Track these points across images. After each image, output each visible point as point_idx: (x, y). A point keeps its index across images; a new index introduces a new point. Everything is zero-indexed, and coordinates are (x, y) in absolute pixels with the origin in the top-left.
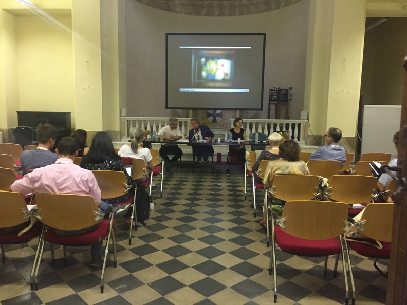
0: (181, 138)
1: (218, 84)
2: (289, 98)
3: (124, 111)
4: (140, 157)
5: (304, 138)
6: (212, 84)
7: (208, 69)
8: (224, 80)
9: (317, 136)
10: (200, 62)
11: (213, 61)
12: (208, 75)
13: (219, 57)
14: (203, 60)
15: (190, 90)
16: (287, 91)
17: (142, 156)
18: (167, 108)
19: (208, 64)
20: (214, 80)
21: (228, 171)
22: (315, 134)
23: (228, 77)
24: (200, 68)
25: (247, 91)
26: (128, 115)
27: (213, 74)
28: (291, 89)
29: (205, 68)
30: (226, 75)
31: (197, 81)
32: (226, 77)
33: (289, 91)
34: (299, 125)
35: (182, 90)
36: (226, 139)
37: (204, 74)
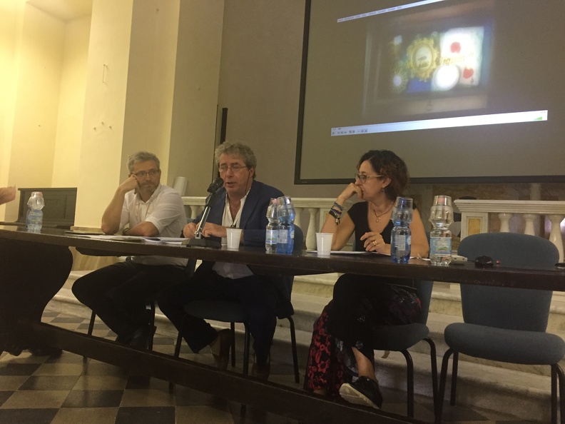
1: (440, 106)
7: (410, 64)
10: (388, 49)
11: (425, 40)
12: (410, 81)
14: (397, 41)
15: (358, 130)
18: (298, 181)
19: (410, 54)
23: (473, 80)
24: (389, 63)
27: (424, 76)
29: (401, 63)
30: (467, 73)
31: (377, 102)
32: (467, 82)
35: (336, 132)
37: (398, 80)
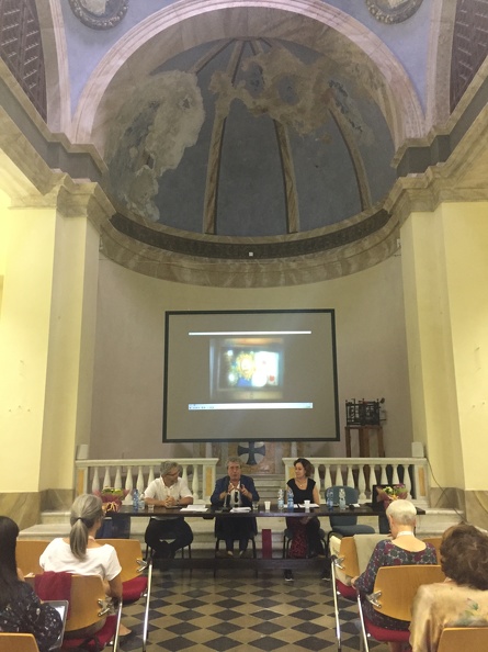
0: (190, 501)
1: (257, 396)
2: (382, 416)
3: (84, 449)
4: (93, 571)
5: (423, 494)
6: (247, 395)
7: (239, 368)
8: (267, 388)
9: (447, 489)
10: (224, 359)
11: (247, 355)
12: (240, 380)
13: (256, 348)
14: (230, 353)
15: (208, 407)
16: (376, 405)
17: (97, 567)
18: (165, 440)
19: (238, 362)
20: (250, 388)
21: (288, 574)
22: (443, 486)
23: (275, 382)
24: (225, 368)
25: (309, 405)
26: (91, 457)
27: (247, 377)
28: (383, 401)
29: (233, 367)
30: (272, 378)
31: (220, 390)
32: (271, 383)
33: (381, 405)
34: (411, 468)
35: (192, 407)
36: (281, 502)
37: (232, 378)
